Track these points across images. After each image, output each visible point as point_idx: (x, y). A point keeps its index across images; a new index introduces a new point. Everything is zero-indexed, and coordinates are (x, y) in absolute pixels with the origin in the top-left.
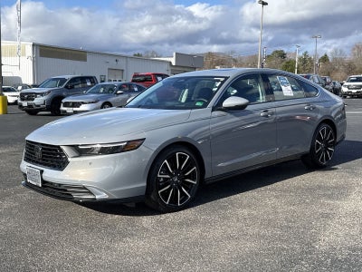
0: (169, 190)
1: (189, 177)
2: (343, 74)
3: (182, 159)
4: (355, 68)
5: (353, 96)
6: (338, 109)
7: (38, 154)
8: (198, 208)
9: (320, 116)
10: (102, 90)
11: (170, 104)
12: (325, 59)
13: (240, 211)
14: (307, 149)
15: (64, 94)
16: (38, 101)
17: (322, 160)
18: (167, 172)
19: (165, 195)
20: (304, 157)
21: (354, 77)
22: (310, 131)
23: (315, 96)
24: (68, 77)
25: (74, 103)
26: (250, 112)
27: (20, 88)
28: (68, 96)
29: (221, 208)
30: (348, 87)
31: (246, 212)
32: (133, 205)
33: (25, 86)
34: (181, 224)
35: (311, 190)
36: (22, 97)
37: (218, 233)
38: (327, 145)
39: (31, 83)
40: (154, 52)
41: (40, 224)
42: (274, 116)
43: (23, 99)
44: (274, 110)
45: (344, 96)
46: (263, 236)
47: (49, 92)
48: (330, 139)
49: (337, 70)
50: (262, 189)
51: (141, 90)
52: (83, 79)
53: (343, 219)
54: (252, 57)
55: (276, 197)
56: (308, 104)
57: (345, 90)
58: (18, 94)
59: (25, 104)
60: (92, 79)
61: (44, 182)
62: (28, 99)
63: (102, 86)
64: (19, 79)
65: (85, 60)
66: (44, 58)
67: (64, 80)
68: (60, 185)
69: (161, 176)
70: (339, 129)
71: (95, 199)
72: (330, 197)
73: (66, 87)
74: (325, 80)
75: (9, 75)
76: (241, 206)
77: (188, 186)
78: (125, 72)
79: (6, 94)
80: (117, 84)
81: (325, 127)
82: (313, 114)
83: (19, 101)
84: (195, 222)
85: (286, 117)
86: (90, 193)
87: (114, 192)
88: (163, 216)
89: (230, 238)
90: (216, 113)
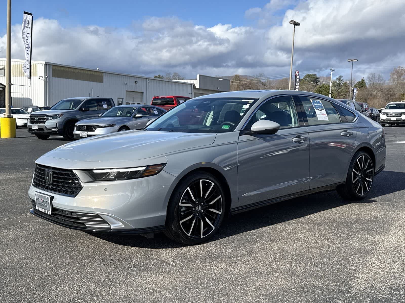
0: (191, 220)
1: (213, 206)
2: (381, 101)
3: (206, 186)
4: (394, 94)
5: (392, 124)
6: (377, 137)
7: (49, 179)
8: (223, 241)
9: (357, 144)
10: (119, 113)
11: (193, 127)
12: (361, 84)
13: (269, 245)
14: (343, 179)
15: (78, 117)
16: (50, 124)
17: (360, 191)
18: (189, 200)
19: (187, 225)
20: (340, 187)
21: (393, 104)
22: (347, 159)
23: (352, 121)
24: (83, 99)
25: (88, 127)
26: (281, 137)
27: (30, 110)
28: (82, 119)
29: (248, 241)
30: (387, 114)
31: (275, 246)
32: (151, 236)
33: (36, 108)
34: (204, 258)
35: (347, 223)
36: (33, 119)
37: (245, 268)
38: (366, 175)
39: (42, 105)
40: (176, 74)
41: (48, 256)
42: (308, 142)
43: (33, 122)
44: (307, 135)
45: (383, 123)
46: (295, 273)
47: (62, 114)
48: (368, 169)
49: (375, 97)
50: (294, 221)
51: (161, 113)
52: (99, 101)
53: (383, 255)
54: (282, 81)
55: (310, 230)
56: (345, 130)
57: (383, 117)
58: (28, 116)
59: (35, 127)
60: (109, 101)
61: (54, 209)
62: (38, 122)
63: (120, 109)
64: (29, 100)
65: (102, 81)
66: (57, 79)
67: (78, 102)
68: (71, 213)
69: (183, 205)
70: (378, 159)
71: (110, 229)
72: (368, 231)
73: (80, 109)
74: (362, 106)
75: (20, 96)
76: (271, 240)
77: (212, 217)
78: (145, 94)
79: (14, 116)
80: (135, 106)
81: (362, 156)
82: (350, 141)
83: (29, 124)
84: (220, 256)
85: (320, 144)
86: (105, 222)
87: (130, 222)
88: (184, 248)
89: (258, 274)
90: (244, 138)
